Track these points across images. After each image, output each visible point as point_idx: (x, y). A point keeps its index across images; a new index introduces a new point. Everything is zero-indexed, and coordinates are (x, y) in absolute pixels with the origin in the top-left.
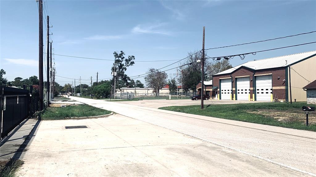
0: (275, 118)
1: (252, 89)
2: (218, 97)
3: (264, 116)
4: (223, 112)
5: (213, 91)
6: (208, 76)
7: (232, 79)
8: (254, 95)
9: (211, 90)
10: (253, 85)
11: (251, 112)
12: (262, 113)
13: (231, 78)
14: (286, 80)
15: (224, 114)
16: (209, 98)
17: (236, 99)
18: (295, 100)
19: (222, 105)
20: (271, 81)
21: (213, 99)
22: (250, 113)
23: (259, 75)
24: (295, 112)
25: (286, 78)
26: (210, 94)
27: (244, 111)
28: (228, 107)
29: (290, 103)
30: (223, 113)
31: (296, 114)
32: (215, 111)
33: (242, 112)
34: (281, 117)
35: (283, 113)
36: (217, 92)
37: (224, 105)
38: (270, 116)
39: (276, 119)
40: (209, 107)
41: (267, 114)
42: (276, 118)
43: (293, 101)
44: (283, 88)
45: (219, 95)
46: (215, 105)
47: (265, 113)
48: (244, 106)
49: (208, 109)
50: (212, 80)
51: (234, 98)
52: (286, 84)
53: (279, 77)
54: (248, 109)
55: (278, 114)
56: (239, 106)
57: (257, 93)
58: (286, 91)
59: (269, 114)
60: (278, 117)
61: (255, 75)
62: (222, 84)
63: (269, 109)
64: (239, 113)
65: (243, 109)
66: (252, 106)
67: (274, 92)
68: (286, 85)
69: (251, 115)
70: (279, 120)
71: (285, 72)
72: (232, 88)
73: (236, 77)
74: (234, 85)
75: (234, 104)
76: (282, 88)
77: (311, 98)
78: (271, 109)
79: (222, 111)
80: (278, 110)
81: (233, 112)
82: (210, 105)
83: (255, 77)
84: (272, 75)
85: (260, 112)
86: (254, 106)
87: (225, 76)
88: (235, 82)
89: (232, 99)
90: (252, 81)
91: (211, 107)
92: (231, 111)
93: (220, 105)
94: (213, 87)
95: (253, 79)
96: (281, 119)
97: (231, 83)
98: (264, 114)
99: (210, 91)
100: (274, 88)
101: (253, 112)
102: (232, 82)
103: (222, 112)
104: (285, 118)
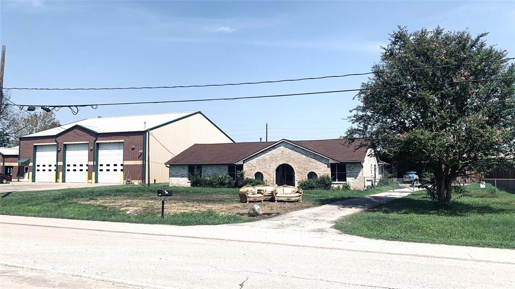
0: (121, 209)
1: (91, 163)
2: (28, 178)
3: (106, 207)
4: (36, 205)
5: (19, 166)
6: (12, 139)
7: (57, 145)
8: (94, 174)
9: (16, 164)
10: (94, 157)
11: (86, 203)
12: (103, 203)
13: (56, 143)
14: (143, 151)
15: (38, 208)
16: (9, 180)
17: (64, 181)
18: (155, 180)
19: (34, 192)
20: (121, 151)
21: (19, 181)
22: (83, 204)
23: (104, 142)
24: (152, 199)
25: (143, 149)
26: (14, 173)
27: (75, 200)
28: (47, 196)
29: (147, 186)
30: (35, 207)
31: (152, 201)
32: (19, 203)
33: (70, 203)
34: (132, 208)
35: (135, 201)
36: (27, 169)
37: (38, 191)
38: (115, 207)
39: (123, 211)
40: (7, 197)
41: (112, 204)
42: (123, 209)
43: (152, 182)
44: (139, 162)
45: (31, 173)
46: (21, 194)
47: (108, 202)
48: (75, 193)
49: (6, 201)
50: (18, 147)
51: (60, 180)
52: (143, 156)
53: (134, 147)
54: (83, 197)
55: (127, 202)
56: (66, 193)
57: (99, 170)
58: (143, 167)
59: (113, 204)
60: (127, 208)
61: (97, 142)
62: (38, 154)
63: (116, 196)
64: (65, 205)
65: (73, 197)
66: (89, 192)
67: (125, 169)
68: (143, 158)
69: (86, 206)
70: (128, 212)
71: (142, 139)
72: (57, 161)
73: (64, 143)
74: (61, 156)
75: (59, 190)
76: (137, 164)
77: (175, 178)
78: (119, 195)
79: (34, 204)
80: (129, 197)
81: (54, 204)
82: (10, 193)
83: (98, 144)
84: (123, 142)
85: (100, 201)
86: (93, 192)
87: (46, 140)
88: (62, 150)
89: (57, 182)
90: (91, 150)
91: (12, 197)
92: (51, 201)
93: (30, 192)
94: (19, 159)
95: (94, 147)
96: (131, 210)
97: (55, 153)
98: (106, 205)
99: (12, 167)
100: (126, 163)
101: (89, 203)
102: (58, 151)
103: (33, 206)
104: (137, 208)
